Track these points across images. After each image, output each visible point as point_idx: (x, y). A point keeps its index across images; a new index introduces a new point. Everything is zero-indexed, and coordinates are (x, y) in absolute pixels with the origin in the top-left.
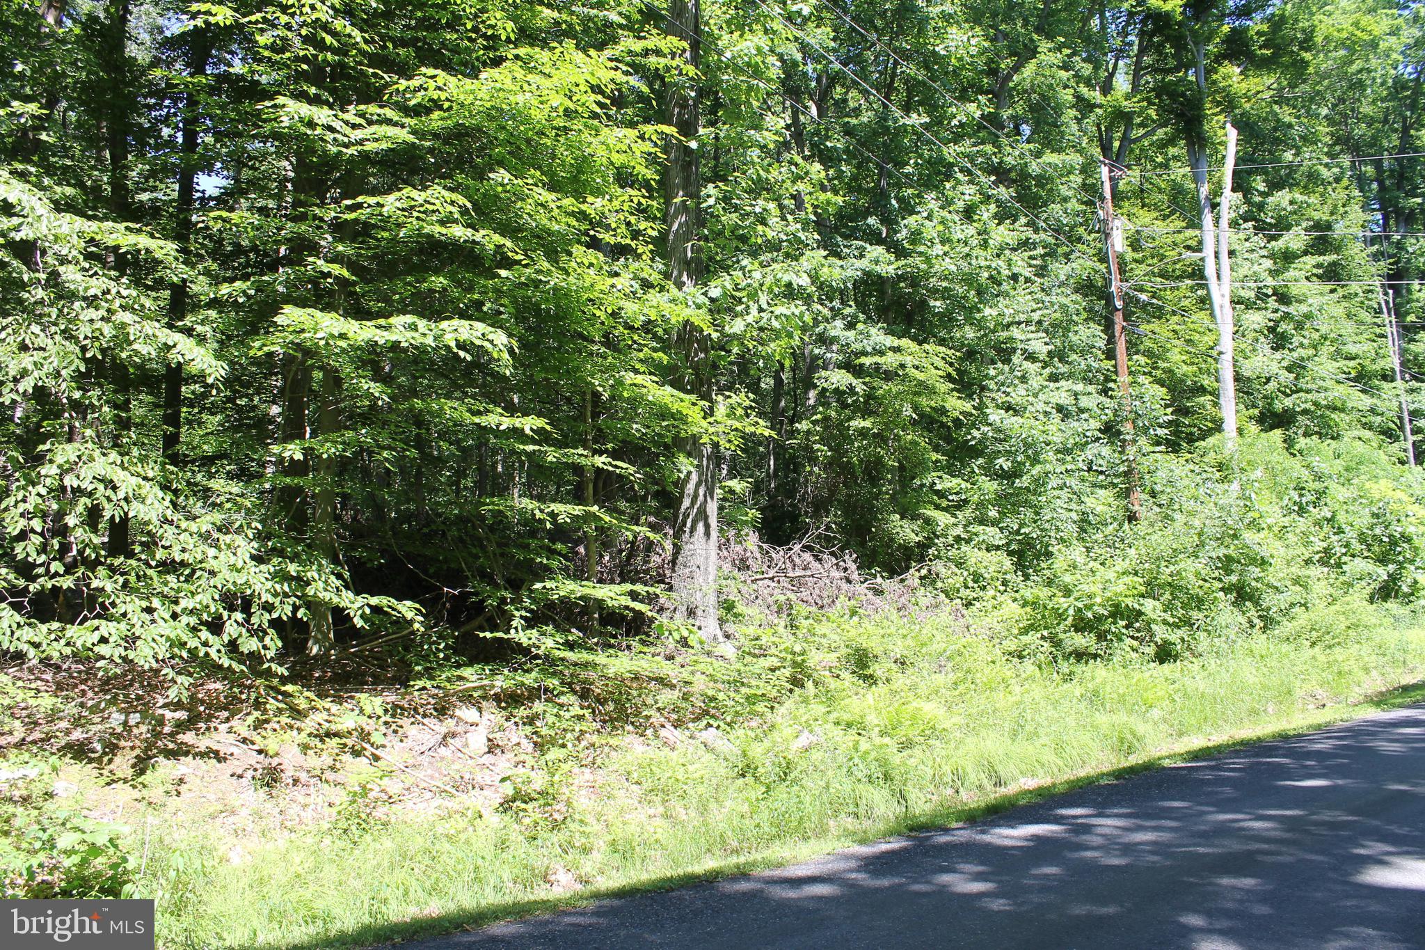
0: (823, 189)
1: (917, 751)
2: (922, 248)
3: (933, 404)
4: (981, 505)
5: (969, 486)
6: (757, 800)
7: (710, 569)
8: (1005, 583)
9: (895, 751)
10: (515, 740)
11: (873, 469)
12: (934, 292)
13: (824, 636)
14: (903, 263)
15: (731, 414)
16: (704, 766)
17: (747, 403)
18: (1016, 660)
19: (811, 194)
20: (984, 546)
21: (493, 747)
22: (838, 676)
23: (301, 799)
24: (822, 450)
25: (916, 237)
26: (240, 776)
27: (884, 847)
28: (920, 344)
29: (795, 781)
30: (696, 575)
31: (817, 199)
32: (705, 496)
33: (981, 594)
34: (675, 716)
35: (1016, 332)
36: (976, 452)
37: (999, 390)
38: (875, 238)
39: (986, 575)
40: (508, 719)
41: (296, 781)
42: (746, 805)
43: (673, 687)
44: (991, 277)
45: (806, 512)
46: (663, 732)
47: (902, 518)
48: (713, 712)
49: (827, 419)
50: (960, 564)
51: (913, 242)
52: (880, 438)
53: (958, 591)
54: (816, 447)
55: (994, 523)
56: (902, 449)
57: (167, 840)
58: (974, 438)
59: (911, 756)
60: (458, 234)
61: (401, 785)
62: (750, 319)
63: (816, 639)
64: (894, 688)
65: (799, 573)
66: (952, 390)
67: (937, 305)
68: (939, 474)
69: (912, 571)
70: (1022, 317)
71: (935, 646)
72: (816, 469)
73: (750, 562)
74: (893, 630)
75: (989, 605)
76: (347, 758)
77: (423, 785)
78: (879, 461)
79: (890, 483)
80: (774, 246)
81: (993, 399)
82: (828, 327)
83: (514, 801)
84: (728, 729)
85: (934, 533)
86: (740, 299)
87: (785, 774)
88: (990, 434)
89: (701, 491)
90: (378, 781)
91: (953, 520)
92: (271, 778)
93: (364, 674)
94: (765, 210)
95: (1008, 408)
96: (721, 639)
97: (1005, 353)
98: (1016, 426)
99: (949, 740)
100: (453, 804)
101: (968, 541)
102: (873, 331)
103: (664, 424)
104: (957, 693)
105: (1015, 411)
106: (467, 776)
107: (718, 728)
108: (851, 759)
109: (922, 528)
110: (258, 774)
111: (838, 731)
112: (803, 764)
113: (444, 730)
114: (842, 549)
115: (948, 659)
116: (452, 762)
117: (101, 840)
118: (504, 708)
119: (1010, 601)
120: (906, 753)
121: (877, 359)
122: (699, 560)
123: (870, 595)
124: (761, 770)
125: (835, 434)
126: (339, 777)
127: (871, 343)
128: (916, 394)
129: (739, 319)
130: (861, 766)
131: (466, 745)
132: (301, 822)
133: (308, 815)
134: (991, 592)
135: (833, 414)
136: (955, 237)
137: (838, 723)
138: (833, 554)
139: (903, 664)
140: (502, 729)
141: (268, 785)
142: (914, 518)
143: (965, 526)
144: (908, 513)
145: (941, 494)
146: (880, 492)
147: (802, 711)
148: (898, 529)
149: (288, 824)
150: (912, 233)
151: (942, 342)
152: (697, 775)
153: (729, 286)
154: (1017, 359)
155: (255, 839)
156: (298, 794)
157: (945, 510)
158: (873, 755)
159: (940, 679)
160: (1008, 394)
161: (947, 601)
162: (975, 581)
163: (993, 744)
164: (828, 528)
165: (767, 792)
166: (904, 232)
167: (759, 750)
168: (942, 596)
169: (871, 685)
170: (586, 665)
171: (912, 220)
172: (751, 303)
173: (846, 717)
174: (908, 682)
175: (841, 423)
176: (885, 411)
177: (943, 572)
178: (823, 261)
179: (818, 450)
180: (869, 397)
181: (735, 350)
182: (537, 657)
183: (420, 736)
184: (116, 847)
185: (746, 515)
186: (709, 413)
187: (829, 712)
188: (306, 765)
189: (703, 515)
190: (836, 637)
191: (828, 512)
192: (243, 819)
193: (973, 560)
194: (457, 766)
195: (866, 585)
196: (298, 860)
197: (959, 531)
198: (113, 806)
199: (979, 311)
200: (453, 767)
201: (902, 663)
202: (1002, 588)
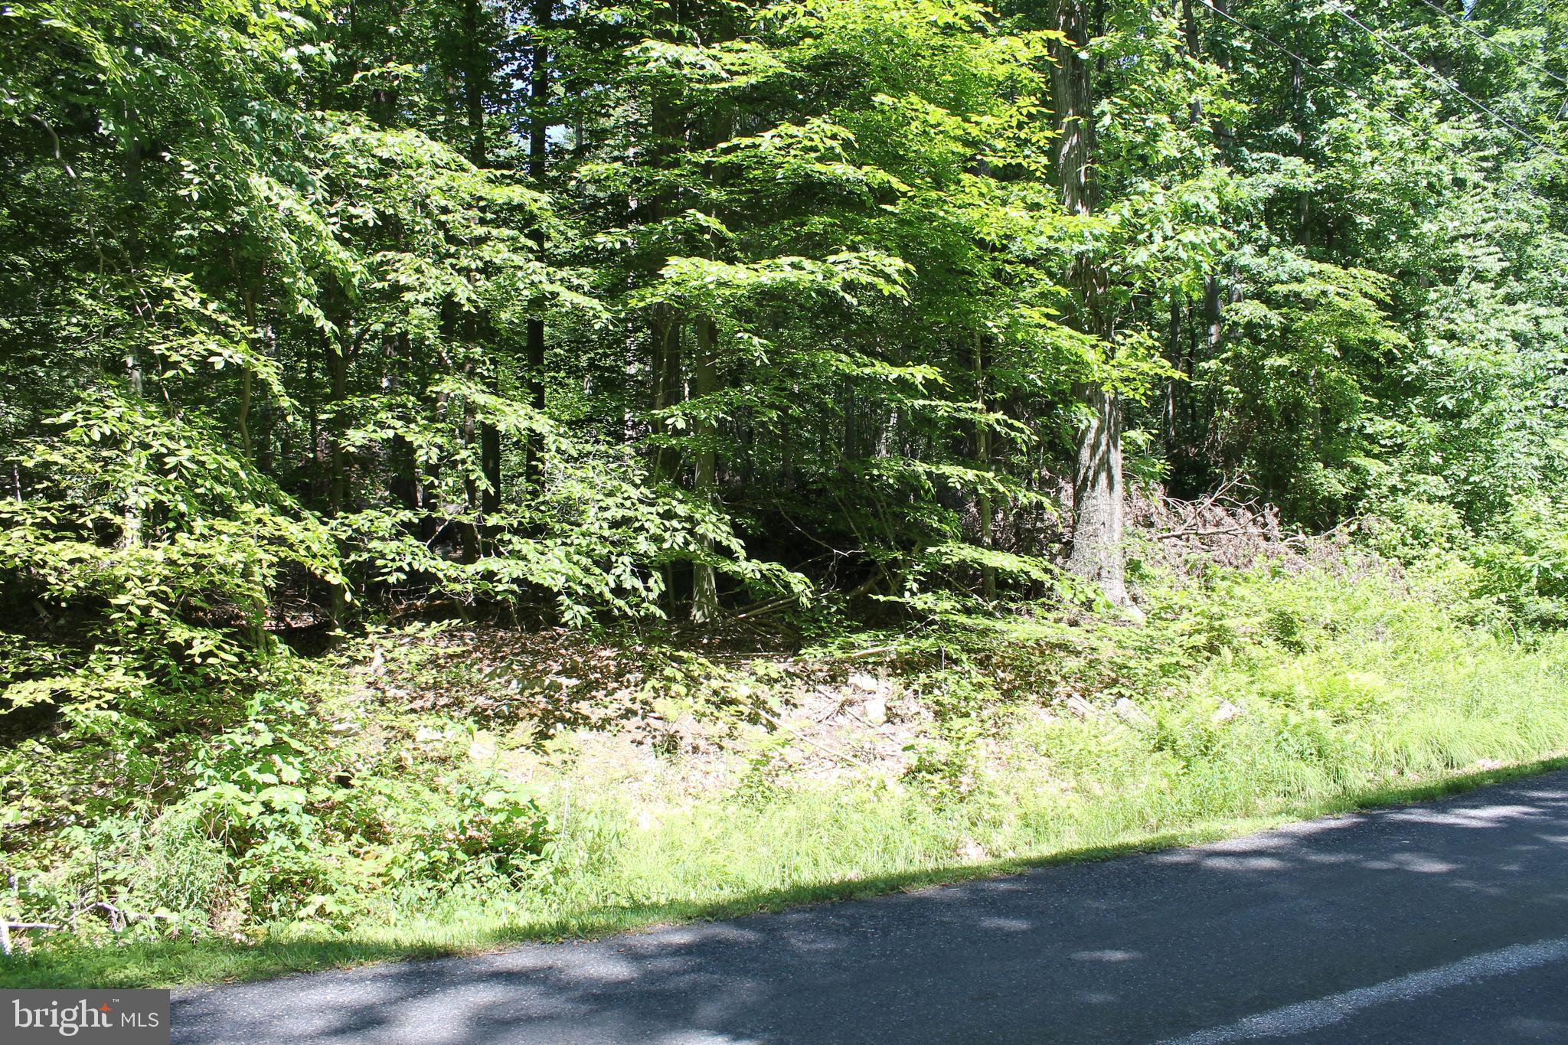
0: (1226, 95)
1: (1354, 726)
2: (1348, 156)
3: (1361, 336)
4: (1421, 451)
5: (1406, 429)
6: (1177, 775)
7: (1115, 526)
8: (1451, 539)
9: (1329, 725)
10: (914, 709)
11: (1292, 413)
12: (1360, 206)
13: (1243, 599)
14: (1324, 174)
15: (1133, 354)
16: (1116, 737)
17: (1150, 342)
18: (1466, 627)
19: (1211, 103)
20: (1424, 498)
21: (891, 716)
22: (1260, 643)
23: (702, 766)
24: (1232, 391)
25: (1341, 143)
26: (640, 743)
27: (1333, 824)
28: (1345, 267)
29: (1218, 755)
30: (1100, 533)
31: (1219, 109)
32: (1108, 445)
33: (1422, 552)
34: (1079, 685)
35: (1461, 248)
36: (1413, 389)
37: (1441, 316)
38: (1288, 148)
39: (1428, 531)
40: (907, 687)
41: (695, 749)
42: (1165, 780)
43: (1078, 654)
44: (1430, 186)
45: (1216, 463)
46: (1071, 702)
47: (1325, 467)
48: (1122, 680)
49: (1237, 356)
50: (1396, 518)
51: (1336, 149)
52: (1300, 377)
53: (1395, 549)
54: (1226, 388)
55: (1436, 471)
56: (1325, 389)
57: (579, 803)
58: (1410, 373)
59: (1347, 732)
60: (839, 172)
61: (801, 754)
62: (1154, 248)
63: (1235, 602)
64: (1325, 657)
65: (1211, 529)
66: (1384, 319)
67: (1364, 221)
68: (1370, 415)
69: (1339, 526)
70: (1470, 230)
71: (1369, 612)
72: (1226, 414)
73: (1154, 518)
74: (1321, 592)
75: (1433, 564)
76: (743, 726)
77: (823, 754)
78: (1298, 404)
79: (1311, 427)
80: (1170, 164)
81: (1434, 328)
82: (1236, 254)
83: (920, 771)
84: (1142, 699)
85: (1364, 484)
86: (1143, 226)
87: (1206, 747)
88: (1430, 368)
89: (1104, 439)
90: (779, 748)
91: (1387, 468)
92: (671, 745)
93: (754, 641)
94: (1157, 124)
95: (1451, 336)
96: (1128, 602)
97: (1448, 273)
98: (1462, 358)
99: (1392, 715)
100: (856, 774)
101: (1405, 492)
102: (1288, 255)
103: (1063, 368)
104: (1397, 663)
105: (1459, 339)
106: (867, 746)
107: (1130, 697)
108: (1280, 733)
109: (1350, 479)
110: (657, 741)
111: (1263, 704)
112: (1225, 739)
113: (840, 698)
114: (1260, 503)
115: (1387, 625)
116: (850, 732)
117: (523, 801)
118: (901, 675)
119: (1457, 560)
120: (1341, 728)
121: (1295, 287)
122: (1103, 517)
123: (1292, 552)
124: (1180, 742)
125: (1248, 374)
126: (738, 745)
127: (1287, 269)
128: (1341, 325)
129: (1142, 249)
130: (1291, 741)
131: (865, 714)
132: (704, 790)
133: (709, 782)
134: (1435, 550)
135: (1245, 351)
136: (1387, 140)
137: (1262, 694)
138: (1249, 508)
139: (1334, 630)
140: (901, 697)
141: (668, 751)
142: (1341, 466)
143: (1401, 474)
144: (1335, 461)
145: (1372, 439)
146: (1300, 439)
147: (1221, 680)
148: (1323, 480)
149: (691, 790)
150: (1336, 140)
151: (1370, 264)
152: (1111, 748)
153: (1127, 214)
154: (1463, 279)
155: (661, 803)
156: (699, 760)
157: (1376, 457)
158: (1304, 729)
159: (1377, 647)
160: (1451, 321)
161: (1383, 560)
162: (1415, 538)
163: (1443, 721)
164: (1243, 480)
165: (1187, 767)
166: (1324, 139)
167: (1177, 722)
168: (1376, 555)
169: (1297, 653)
170: (984, 632)
171: (1334, 124)
172: (1154, 231)
173: (1271, 688)
174: (1340, 650)
175: (1254, 361)
176: (1305, 346)
177: (1376, 527)
178: (1228, 179)
179: (1228, 392)
180: (1285, 330)
181: (1139, 284)
182: (933, 622)
183: (816, 705)
184: (536, 808)
185: (1154, 465)
186: (1110, 355)
187: (1252, 682)
188: (704, 733)
189: (1105, 464)
190: (1255, 599)
191: (1240, 462)
192: (647, 784)
193: (1412, 513)
194: (858, 734)
195: (1286, 542)
196: (706, 826)
197: (1395, 480)
198: (524, 769)
199: (1416, 225)
200: (853, 736)
201: (1332, 629)
202: (1447, 545)
